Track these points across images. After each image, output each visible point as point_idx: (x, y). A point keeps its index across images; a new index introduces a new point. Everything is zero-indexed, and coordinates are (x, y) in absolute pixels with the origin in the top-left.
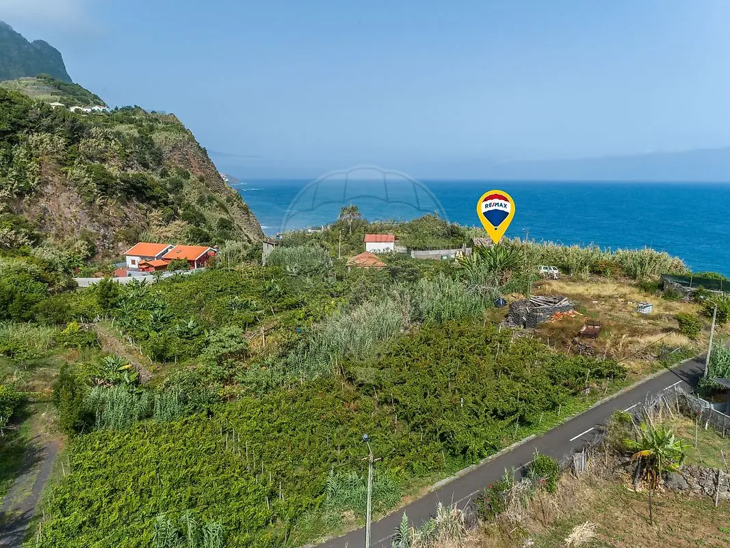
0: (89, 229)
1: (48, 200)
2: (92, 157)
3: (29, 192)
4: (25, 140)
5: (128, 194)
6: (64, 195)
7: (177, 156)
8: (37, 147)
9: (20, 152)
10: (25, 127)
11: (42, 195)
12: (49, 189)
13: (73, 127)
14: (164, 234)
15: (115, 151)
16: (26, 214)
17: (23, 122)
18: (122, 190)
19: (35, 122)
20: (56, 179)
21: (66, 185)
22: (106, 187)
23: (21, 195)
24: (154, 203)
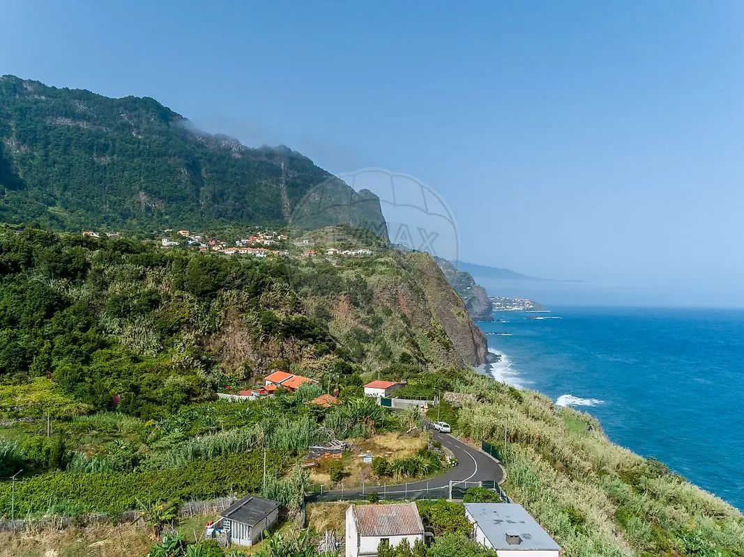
0: (252, 358)
1: (228, 336)
2: (269, 305)
3: (215, 331)
4: (221, 295)
5: (287, 333)
6: (239, 334)
7: (386, 295)
8: (227, 300)
9: (215, 303)
10: (223, 286)
11: (224, 333)
12: (230, 329)
13: (257, 284)
14: (311, 365)
15: (289, 300)
16: (211, 346)
17: (222, 283)
18: (283, 330)
19: (230, 283)
20: (235, 322)
21: (241, 326)
22: (270, 328)
23: (210, 333)
24: (311, 340)
